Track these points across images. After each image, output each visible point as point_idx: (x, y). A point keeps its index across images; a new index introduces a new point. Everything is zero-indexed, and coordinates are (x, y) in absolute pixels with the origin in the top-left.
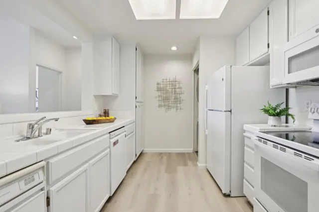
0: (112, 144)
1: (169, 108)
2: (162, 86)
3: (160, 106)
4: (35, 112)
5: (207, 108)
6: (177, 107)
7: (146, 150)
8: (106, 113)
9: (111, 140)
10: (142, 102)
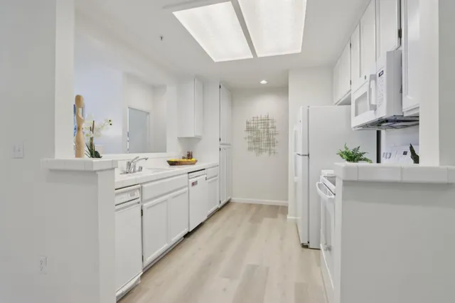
0: (191, 184)
1: (260, 150)
2: (252, 125)
3: (250, 149)
4: (126, 153)
5: (295, 151)
6: (270, 150)
7: (234, 199)
8: (190, 156)
10: (229, 145)
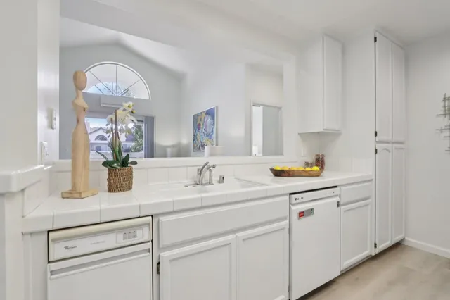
0: (295, 216)
7: (411, 241)
8: (320, 162)
9: (293, 208)
10: (402, 143)
